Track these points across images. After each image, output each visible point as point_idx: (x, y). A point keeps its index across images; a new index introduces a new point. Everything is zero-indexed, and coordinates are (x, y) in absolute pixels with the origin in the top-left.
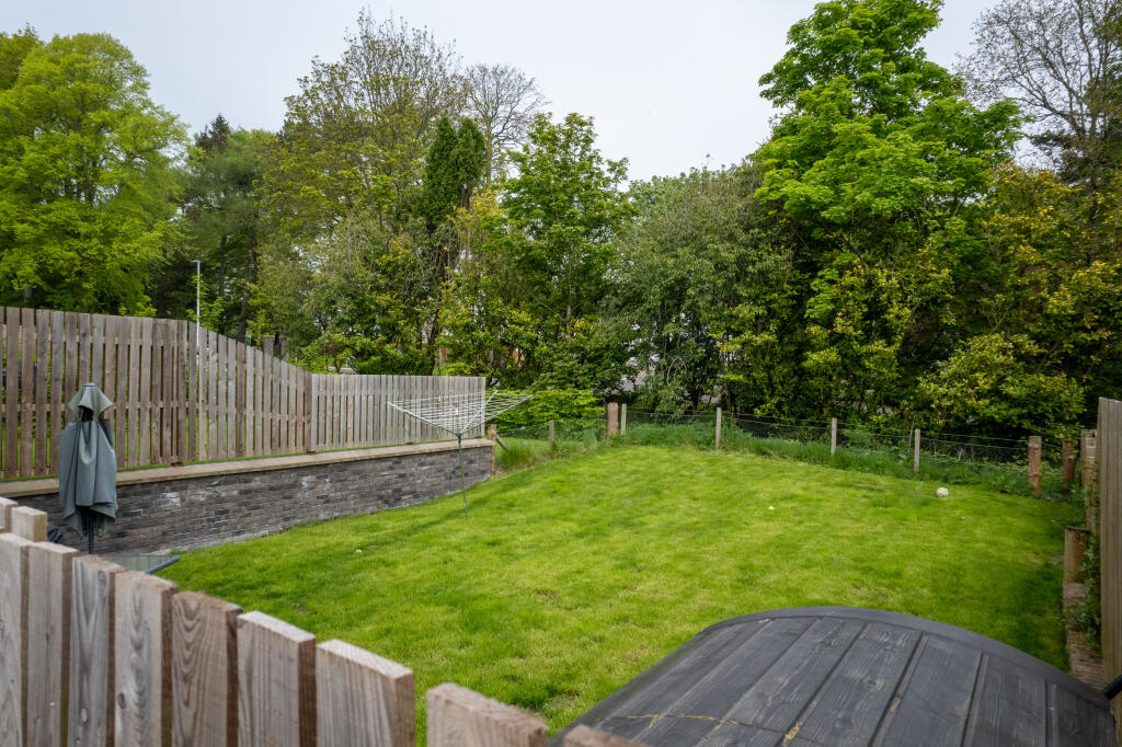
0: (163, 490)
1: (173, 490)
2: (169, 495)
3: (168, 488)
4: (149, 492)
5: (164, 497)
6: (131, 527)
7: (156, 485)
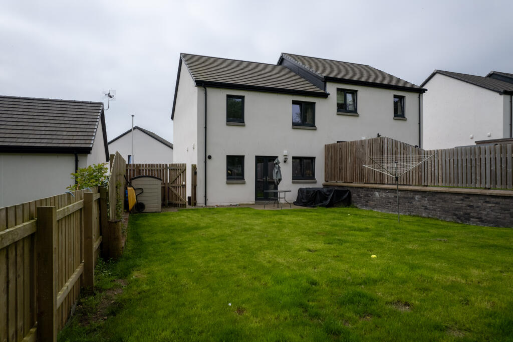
2: (376, 193)
4: (372, 191)
6: (369, 200)
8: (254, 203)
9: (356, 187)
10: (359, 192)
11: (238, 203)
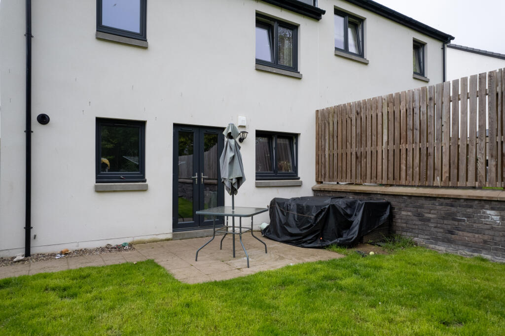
0: (483, 207)
1: (492, 209)
2: (488, 212)
3: (487, 206)
4: (471, 207)
5: (484, 213)
6: (458, 229)
7: (476, 202)
8: (170, 236)
9: (410, 196)
10: (421, 207)
11: (128, 241)
